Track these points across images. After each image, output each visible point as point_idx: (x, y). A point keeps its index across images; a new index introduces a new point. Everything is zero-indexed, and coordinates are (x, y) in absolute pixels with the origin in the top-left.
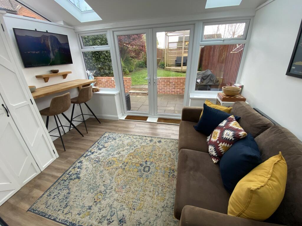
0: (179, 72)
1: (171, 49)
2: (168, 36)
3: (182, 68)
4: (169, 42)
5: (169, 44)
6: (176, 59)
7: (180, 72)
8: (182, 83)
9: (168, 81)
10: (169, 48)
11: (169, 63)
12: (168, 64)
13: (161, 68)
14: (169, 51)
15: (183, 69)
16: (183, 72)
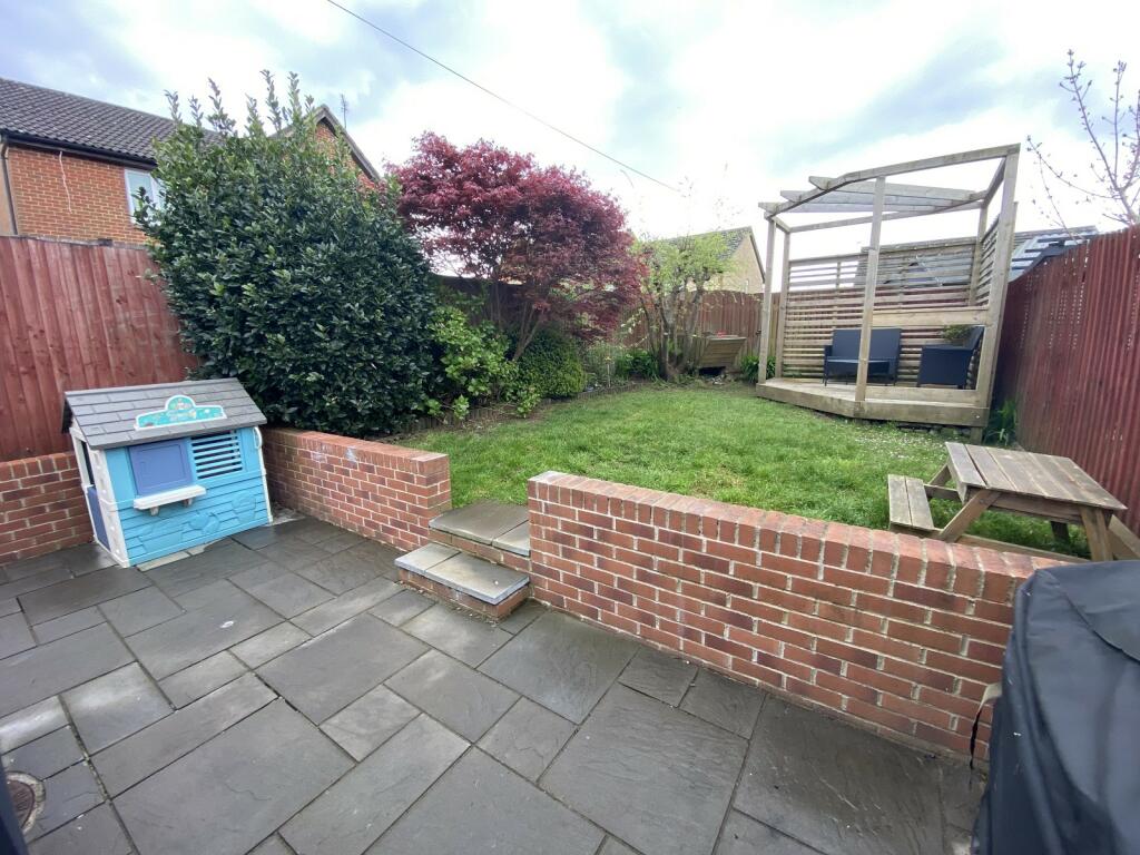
0: (841, 417)
1: (796, 293)
2: (787, 233)
3: (861, 395)
4: (792, 257)
5: (793, 269)
6: (829, 342)
7: (850, 419)
8: (820, 593)
9: (677, 540)
10: (792, 289)
11: (787, 361)
12: (784, 365)
13: (743, 379)
14: (793, 304)
15: (868, 400)
16: (872, 421)
